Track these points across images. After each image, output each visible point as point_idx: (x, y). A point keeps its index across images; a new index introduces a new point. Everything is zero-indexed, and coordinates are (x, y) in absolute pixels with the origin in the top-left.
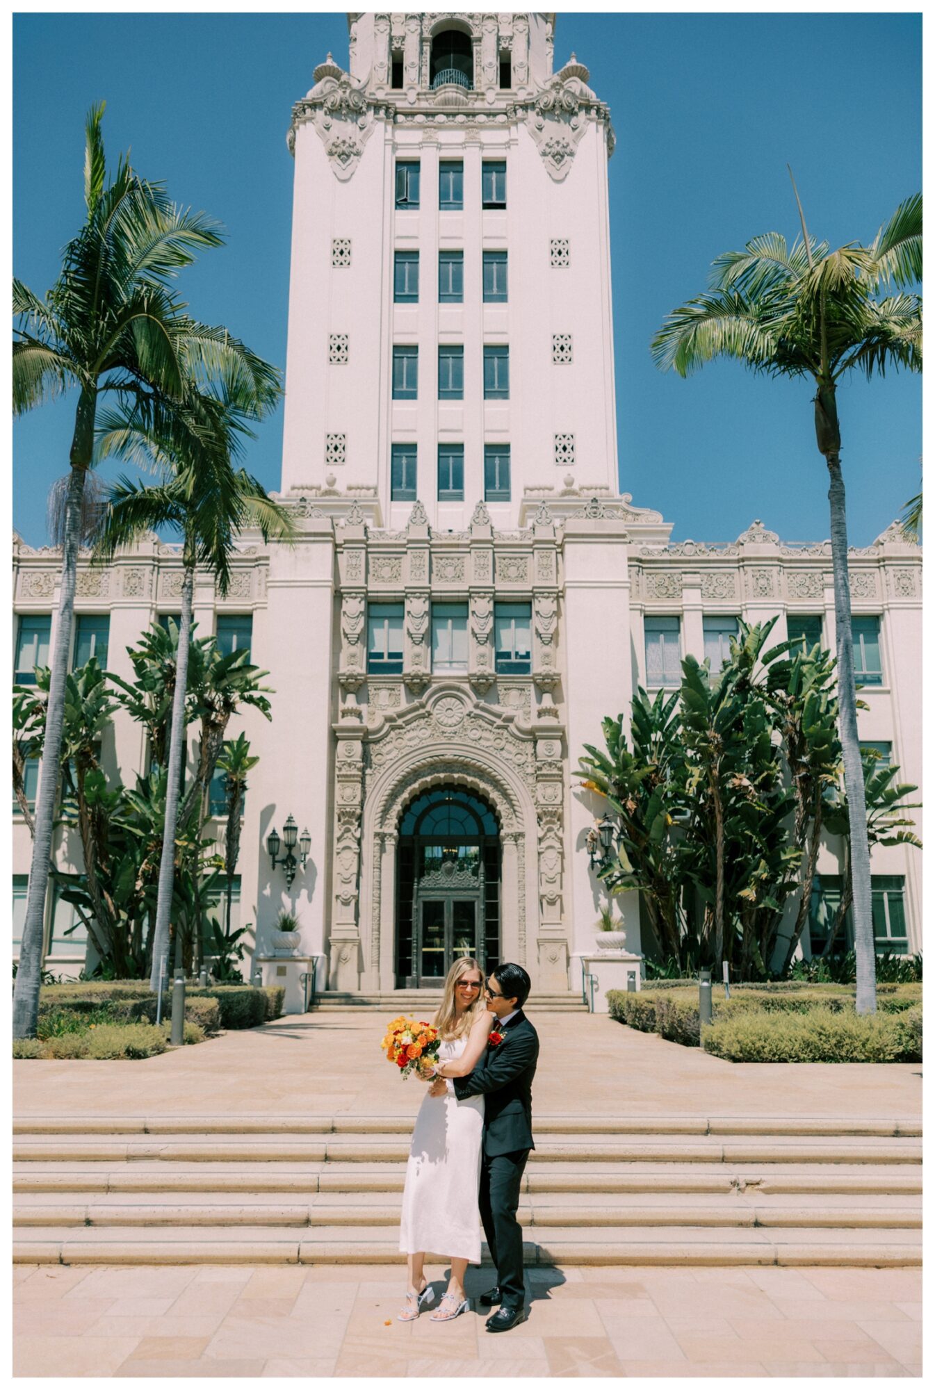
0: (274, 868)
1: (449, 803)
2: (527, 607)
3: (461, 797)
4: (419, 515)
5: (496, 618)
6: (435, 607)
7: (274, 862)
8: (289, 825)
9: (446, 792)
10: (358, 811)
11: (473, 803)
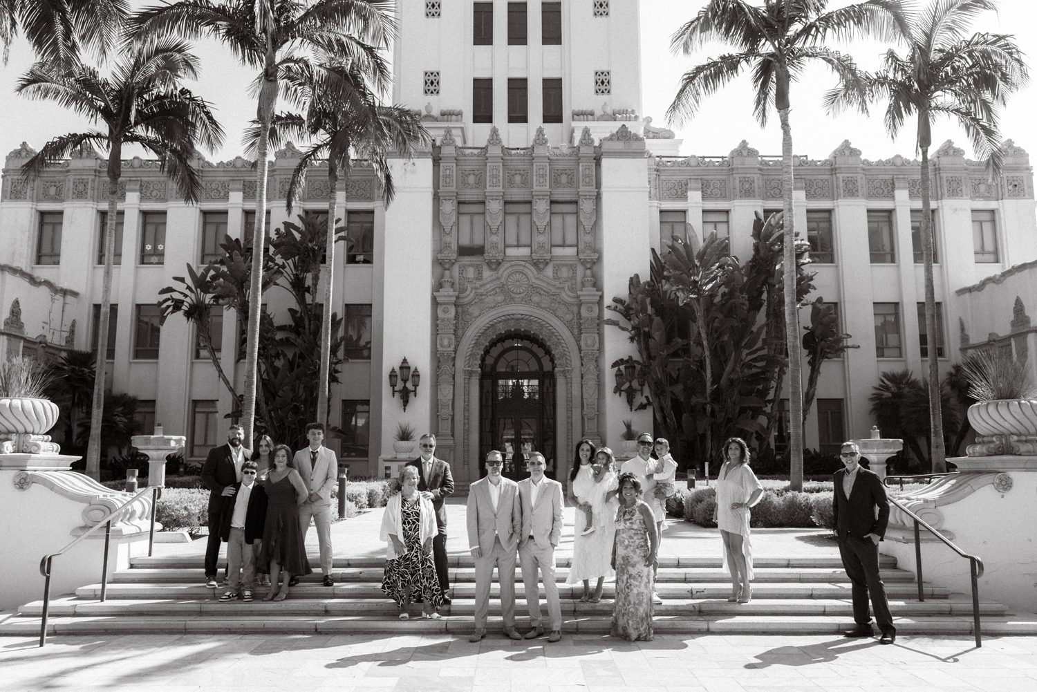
0: (394, 396)
1: (518, 348)
2: (574, 206)
3: (527, 344)
4: (495, 135)
5: (551, 213)
6: (508, 206)
7: (394, 391)
8: (405, 365)
9: (515, 340)
10: (453, 355)
11: (535, 348)
